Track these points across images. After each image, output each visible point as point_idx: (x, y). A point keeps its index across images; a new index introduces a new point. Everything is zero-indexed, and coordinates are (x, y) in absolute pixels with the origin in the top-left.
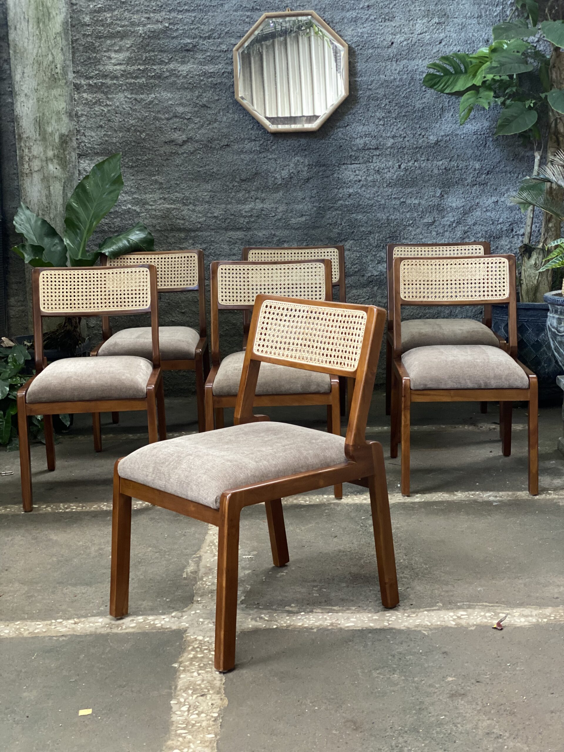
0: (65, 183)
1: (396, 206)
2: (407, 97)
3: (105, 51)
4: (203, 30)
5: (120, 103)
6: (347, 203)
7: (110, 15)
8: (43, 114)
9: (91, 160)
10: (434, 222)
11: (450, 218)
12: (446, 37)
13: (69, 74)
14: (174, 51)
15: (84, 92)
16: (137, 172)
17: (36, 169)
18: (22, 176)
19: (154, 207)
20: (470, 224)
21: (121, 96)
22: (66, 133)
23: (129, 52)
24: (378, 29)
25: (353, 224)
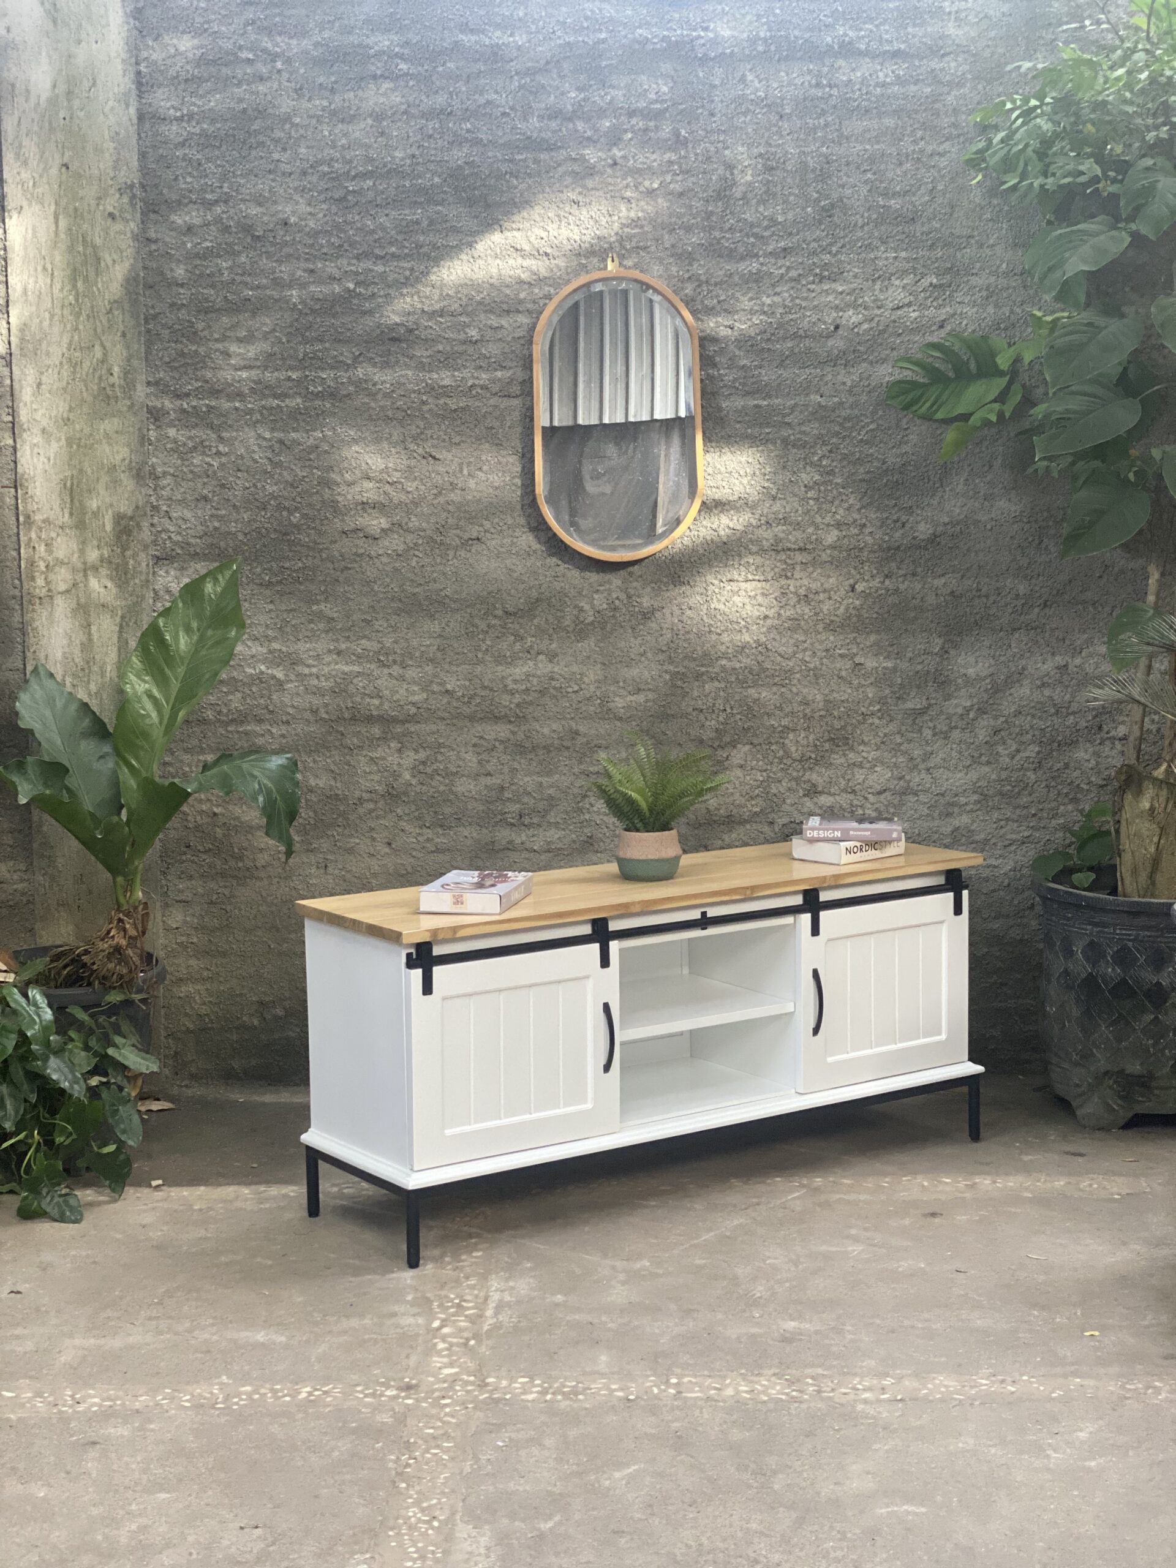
0: (123, 617)
1: (843, 673)
2: (867, 442)
3: (216, 340)
4: (427, 298)
5: (247, 448)
6: (738, 665)
7: (230, 263)
8: (81, 471)
9: (183, 569)
10: (928, 708)
11: (961, 702)
12: (955, 314)
13: (139, 387)
14: (366, 342)
15: (171, 425)
16: (282, 594)
17: (62, 587)
18: (30, 602)
19: (314, 670)
20: (1006, 712)
21: (250, 435)
22: (130, 513)
23: (269, 343)
24: (806, 299)
25: (750, 710)
